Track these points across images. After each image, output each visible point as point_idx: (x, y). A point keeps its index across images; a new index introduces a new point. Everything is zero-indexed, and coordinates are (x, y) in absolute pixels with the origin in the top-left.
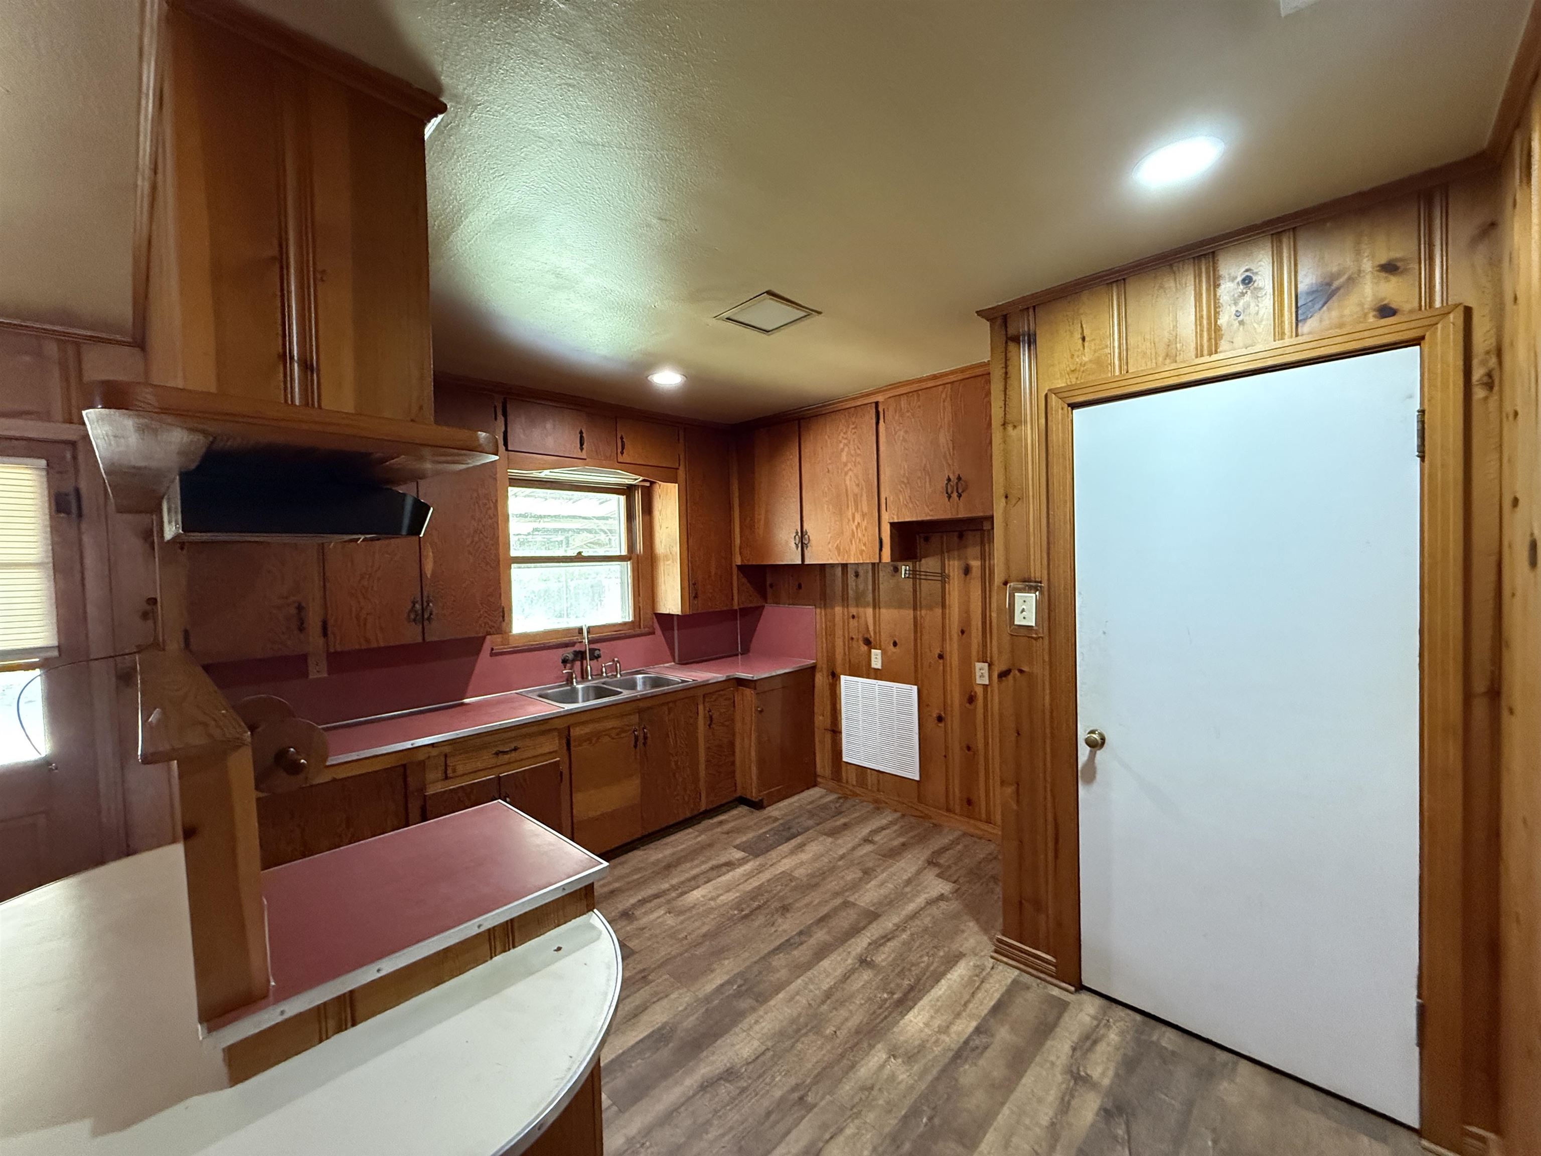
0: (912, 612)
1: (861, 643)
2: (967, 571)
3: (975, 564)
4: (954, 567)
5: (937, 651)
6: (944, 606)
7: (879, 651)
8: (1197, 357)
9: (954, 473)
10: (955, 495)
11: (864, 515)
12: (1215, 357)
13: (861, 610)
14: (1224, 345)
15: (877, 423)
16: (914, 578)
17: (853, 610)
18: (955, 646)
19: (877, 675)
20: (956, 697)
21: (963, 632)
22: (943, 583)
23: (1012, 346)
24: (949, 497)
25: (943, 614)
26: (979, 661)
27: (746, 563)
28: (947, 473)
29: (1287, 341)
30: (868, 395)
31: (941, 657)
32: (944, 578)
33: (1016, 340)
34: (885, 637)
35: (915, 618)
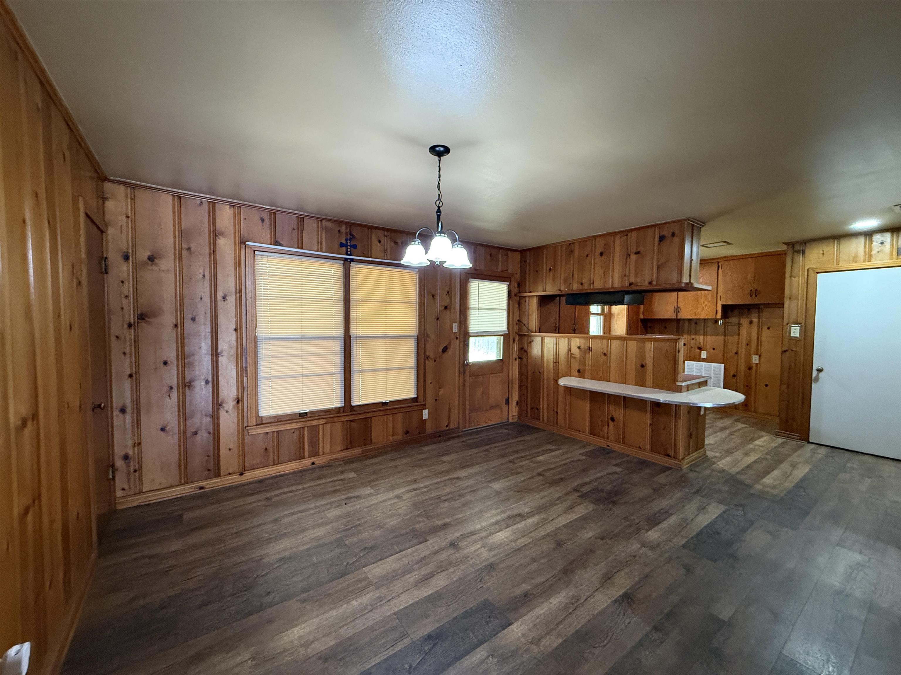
0: (723, 337)
1: (696, 349)
2: (751, 322)
3: (755, 320)
4: (745, 321)
5: (734, 351)
6: (739, 335)
7: (705, 352)
8: (864, 261)
9: (754, 288)
10: (754, 296)
11: (709, 302)
12: (870, 263)
13: (697, 337)
14: (873, 259)
15: (718, 269)
16: (725, 325)
17: (693, 337)
18: (744, 350)
19: (704, 360)
20: (742, 367)
21: (747, 344)
22: (739, 327)
23: (795, 254)
24: (751, 296)
25: (739, 338)
26: (755, 355)
27: (646, 318)
28: (751, 288)
29: (894, 260)
30: (716, 259)
31: (736, 353)
32: (739, 325)
33: (798, 252)
34: (708, 346)
35: (725, 340)
